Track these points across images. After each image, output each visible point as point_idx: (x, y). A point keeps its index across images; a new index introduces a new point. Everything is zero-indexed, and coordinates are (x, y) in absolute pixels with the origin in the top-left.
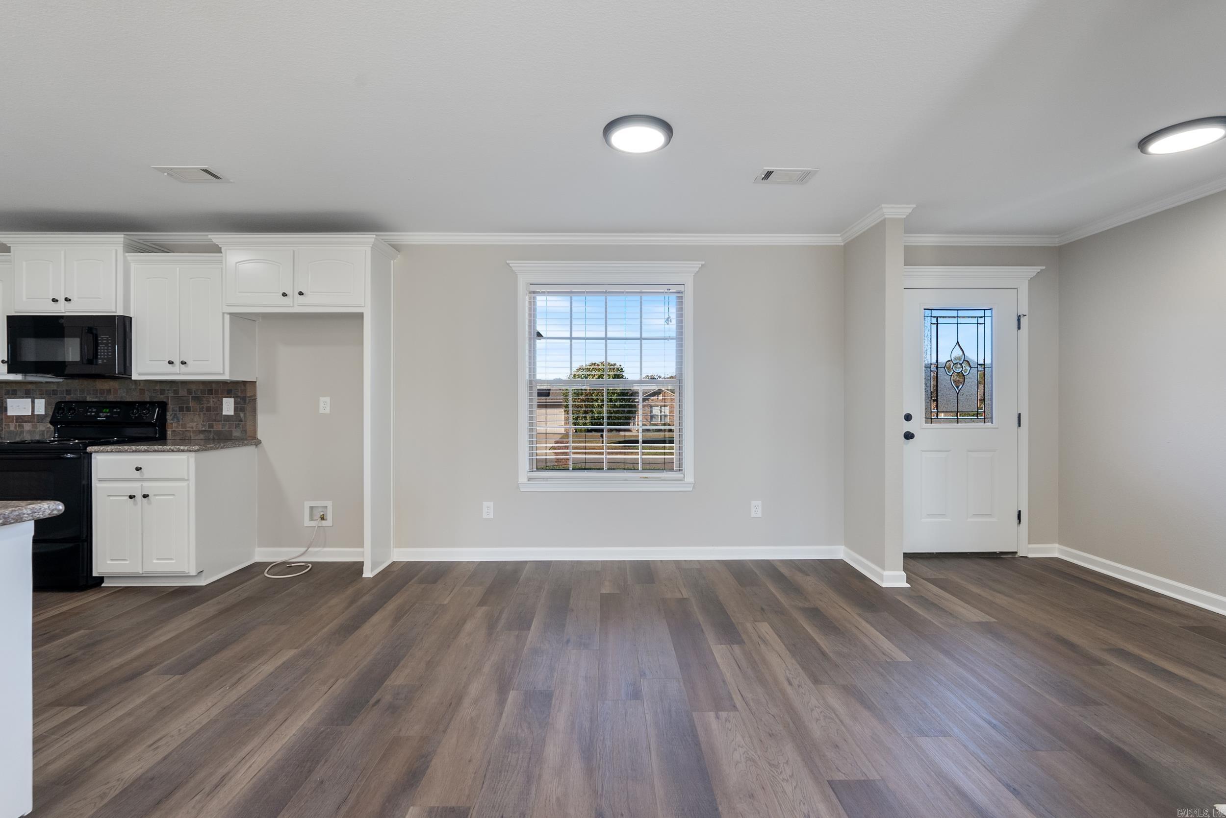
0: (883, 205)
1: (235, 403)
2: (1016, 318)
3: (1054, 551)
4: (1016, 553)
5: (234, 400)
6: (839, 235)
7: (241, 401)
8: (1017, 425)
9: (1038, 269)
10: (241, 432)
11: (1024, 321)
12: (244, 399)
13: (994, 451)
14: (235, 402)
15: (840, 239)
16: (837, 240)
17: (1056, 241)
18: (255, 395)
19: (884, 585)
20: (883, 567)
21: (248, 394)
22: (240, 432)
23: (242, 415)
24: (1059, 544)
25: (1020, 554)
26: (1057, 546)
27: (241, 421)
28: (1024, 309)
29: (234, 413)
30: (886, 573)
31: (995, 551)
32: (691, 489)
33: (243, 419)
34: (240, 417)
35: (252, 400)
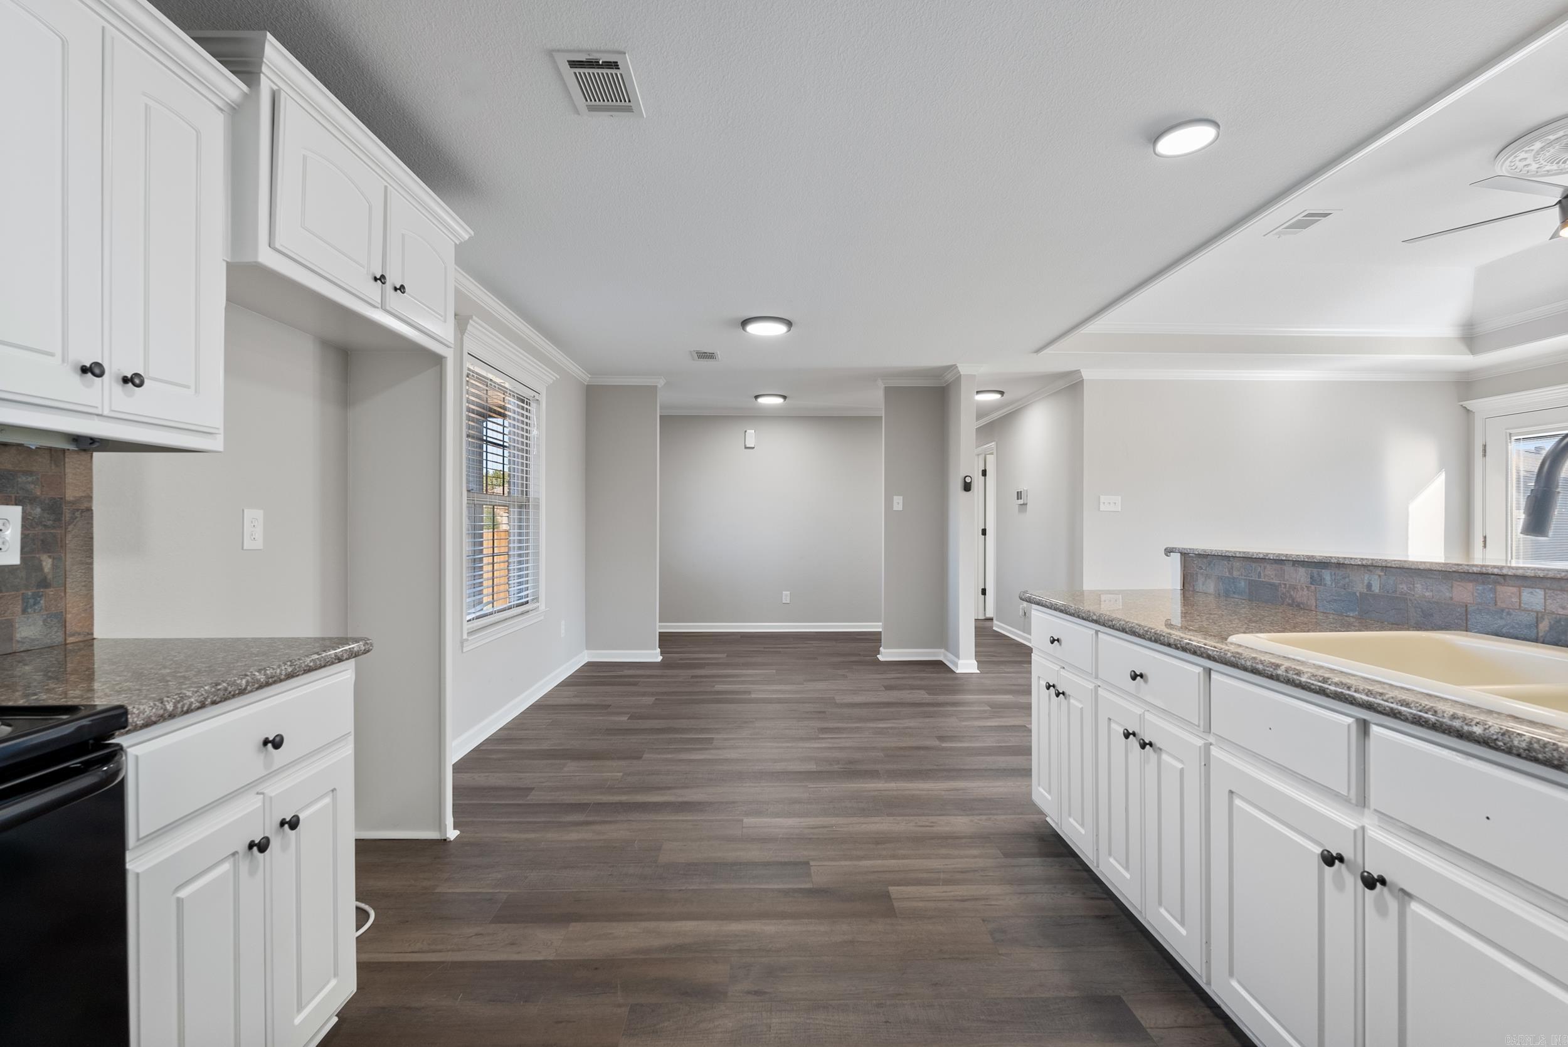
1: (27, 523)
5: (23, 509)
7: (46, 515)
10: (45, 621)
12: (55, 508)
14: (24, 518)
18: (90, 498)
21: (71, 494)
22: (41, 623)
23: (47, 564)
27: (44, 583)
29: (22, 558)
32: (542, 618)
33: (50, 577)
34: (40, 568)
35: (83, 511)
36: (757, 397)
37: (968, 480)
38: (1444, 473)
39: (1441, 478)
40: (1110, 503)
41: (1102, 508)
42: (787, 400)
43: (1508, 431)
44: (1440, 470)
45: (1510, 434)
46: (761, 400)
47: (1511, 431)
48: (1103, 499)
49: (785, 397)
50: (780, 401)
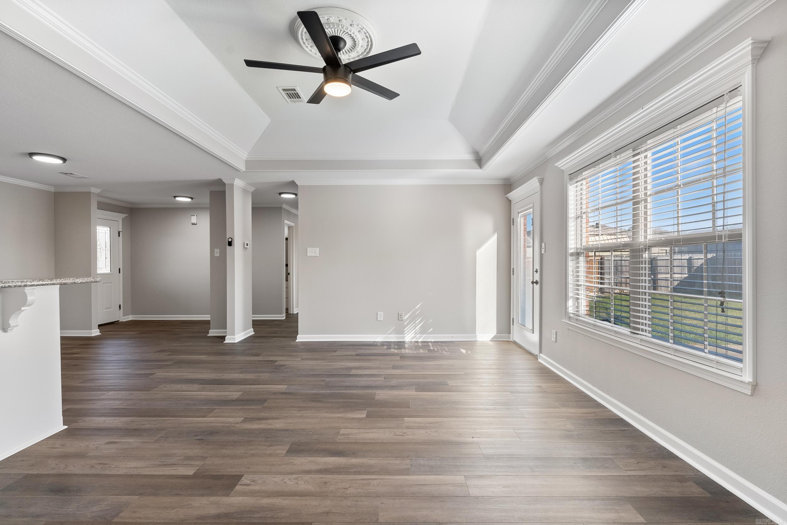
0: (92, 187)
2: (118, 232)
3: (130, 318)
4: (119, 321)
6: (53, 187)
8: (119, 273)
9: (125, 215)
11: (121, 233)
13: (111, 283)
15: (53, 189)
16: (52, 189)
17: (130, 206)
19: (93, 335)
20: (91, 330)
24: (132, 315)
25: (120, 321)
26: (131, 316)
28: (121, 230)
30: (92, 331)
31: (112, 321)
36: (175, 197)
37: (230, 240)
38: (496, 234)
39: (495, 237)
40: (313, 252)
41: (309, 254)
42: (193, 199)
43: (518, 211)
44: (494, 233)
45: (519, 212)
46: (177, 199)
47: (519, 211)
48: (308, 249)
49: (192, 198)
50: (189, 200)
